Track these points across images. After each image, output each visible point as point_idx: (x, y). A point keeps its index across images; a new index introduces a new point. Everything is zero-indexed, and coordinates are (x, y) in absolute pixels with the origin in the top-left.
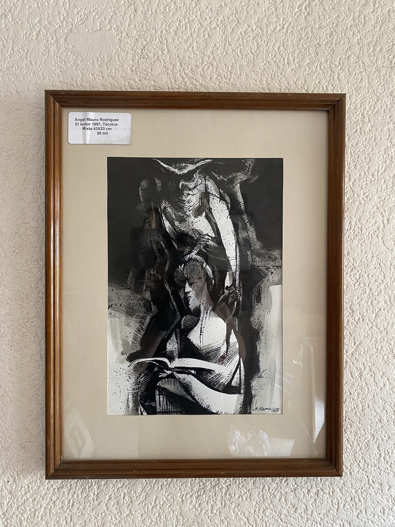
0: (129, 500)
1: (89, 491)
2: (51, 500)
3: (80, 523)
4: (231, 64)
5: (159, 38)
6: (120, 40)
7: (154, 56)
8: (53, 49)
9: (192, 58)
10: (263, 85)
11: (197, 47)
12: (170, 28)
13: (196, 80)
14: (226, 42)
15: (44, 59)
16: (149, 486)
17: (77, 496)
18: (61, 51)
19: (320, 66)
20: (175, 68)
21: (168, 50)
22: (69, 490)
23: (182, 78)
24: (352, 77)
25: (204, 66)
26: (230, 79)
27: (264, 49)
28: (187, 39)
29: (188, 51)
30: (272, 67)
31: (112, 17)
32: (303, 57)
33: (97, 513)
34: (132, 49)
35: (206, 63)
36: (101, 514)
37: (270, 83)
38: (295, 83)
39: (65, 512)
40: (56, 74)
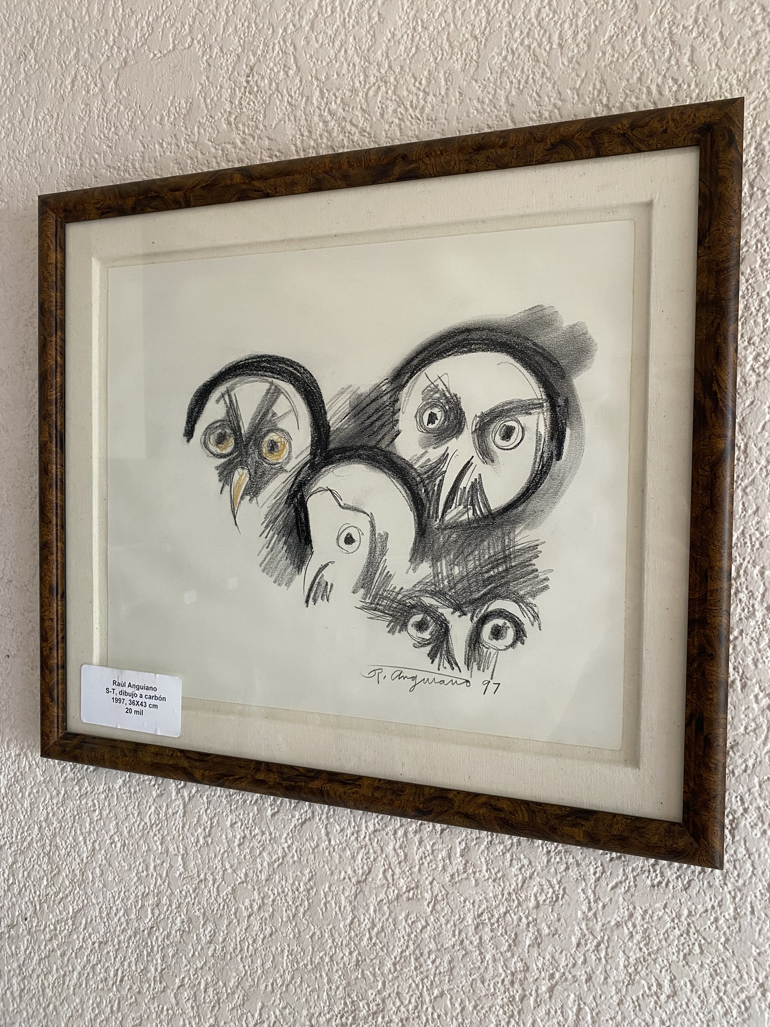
0: (214, 998)
1: (148, 961)
2: (89, 961)
3: (133, 1019)
4: (426, 73)
5: (279, 42)
6: (209, 65)
7: (270, 84)
8: (96, 104)
9: (343, 75)
10: (498, 111)
11: (356, 48)
12: (301, 17)
13: (351, 121)
14: (417, 22)
15: (83, 127)
16: (250, 980)
17: (129, 966)
18: (109, 106)
19: (643, 36)
20: (309, 103)
21: (297, 66)
22: (117, 950)
23: (325, 123)
24: (730, 51)
25: (370, 88)
26: (423, 108)
27: (502, 23)
28: (335, 35)
29: (336, 61)
30: (521, 63)
31: (195, 19)
32: (597, 23)
33: (161, 1006)
34: (230, 80)
35: (372, 80)
36: (167, 1010)
37: (514, 104)
38: (578, 90)
39: (110, 990)
40: (100, 153)
